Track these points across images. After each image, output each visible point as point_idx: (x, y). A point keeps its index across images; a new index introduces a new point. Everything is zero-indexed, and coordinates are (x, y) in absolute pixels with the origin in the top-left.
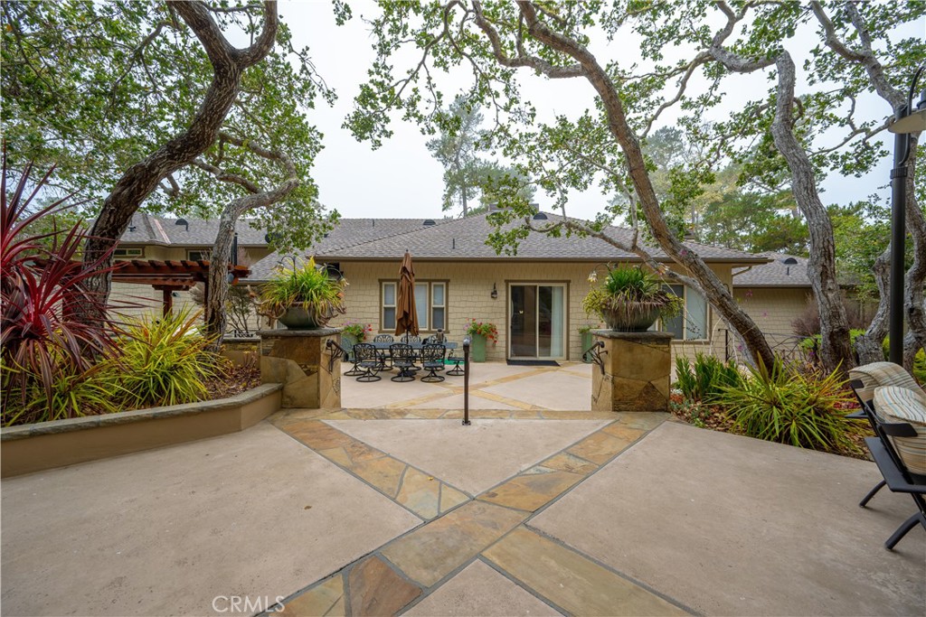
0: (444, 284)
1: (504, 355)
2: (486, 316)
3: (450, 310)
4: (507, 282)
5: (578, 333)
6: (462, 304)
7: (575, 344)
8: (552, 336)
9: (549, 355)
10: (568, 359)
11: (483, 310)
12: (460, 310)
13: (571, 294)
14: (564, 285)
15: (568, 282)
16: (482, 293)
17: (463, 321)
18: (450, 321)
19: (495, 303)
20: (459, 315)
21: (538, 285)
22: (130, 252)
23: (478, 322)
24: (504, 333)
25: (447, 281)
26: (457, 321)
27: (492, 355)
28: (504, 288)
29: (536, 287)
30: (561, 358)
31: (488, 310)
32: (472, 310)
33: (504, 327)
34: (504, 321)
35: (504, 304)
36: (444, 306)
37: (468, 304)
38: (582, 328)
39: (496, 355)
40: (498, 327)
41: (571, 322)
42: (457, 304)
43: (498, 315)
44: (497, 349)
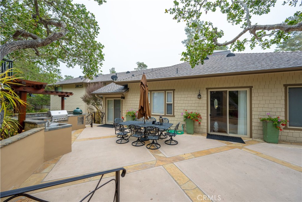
0: (172, 91)
1: (205, 131)
2: (195, 108)
3: (175, 105)
4: (207, 89)
5: (259, 121)
6: (182, 102)
7: (256, 128)
8: (239, 118)
9: (236, 133)
10: (251, 137)
11: (193, 105)
12: (181, 105)
13: (253, 95)
14: (248, 90)
15: (251, 88)
16: (193, 96)
17: (182, 111)
18: (175, 110)
19: (200, 101)
20: (180, 108)
21: (228, 90)
22: (80, 86)
23: (190, 112)
24: (206, 118)
25: (174, 90)
26: (179, 111)
27: (198, 130)
28: (205, 92)
29: (227, 91)
30: (246, 136)
31: (196, 105)
32: (187, 105)
33: (206, 115)
34: (205, 111)
35: (205, 102)
36: (172, 103)
37: (185, 102)
38: (263, 117)
39: (201, 130)
40: (202, 115)
41: (253, 113)
42: (179, 102)
43: (202, 108)
44: (202, 127)
